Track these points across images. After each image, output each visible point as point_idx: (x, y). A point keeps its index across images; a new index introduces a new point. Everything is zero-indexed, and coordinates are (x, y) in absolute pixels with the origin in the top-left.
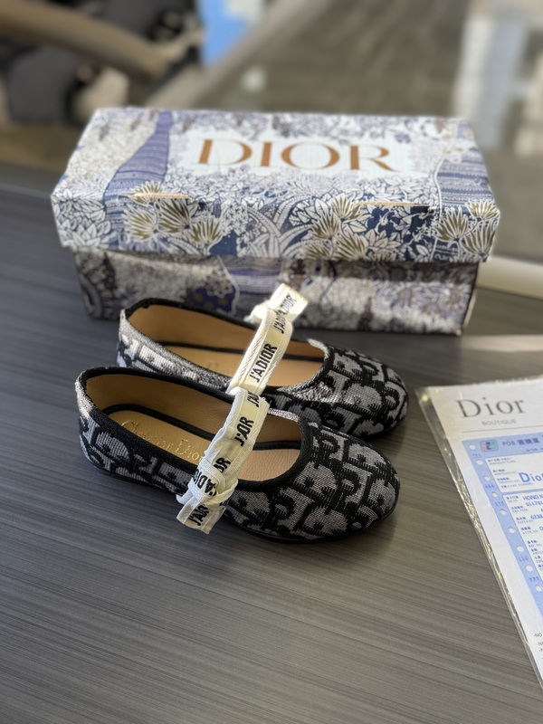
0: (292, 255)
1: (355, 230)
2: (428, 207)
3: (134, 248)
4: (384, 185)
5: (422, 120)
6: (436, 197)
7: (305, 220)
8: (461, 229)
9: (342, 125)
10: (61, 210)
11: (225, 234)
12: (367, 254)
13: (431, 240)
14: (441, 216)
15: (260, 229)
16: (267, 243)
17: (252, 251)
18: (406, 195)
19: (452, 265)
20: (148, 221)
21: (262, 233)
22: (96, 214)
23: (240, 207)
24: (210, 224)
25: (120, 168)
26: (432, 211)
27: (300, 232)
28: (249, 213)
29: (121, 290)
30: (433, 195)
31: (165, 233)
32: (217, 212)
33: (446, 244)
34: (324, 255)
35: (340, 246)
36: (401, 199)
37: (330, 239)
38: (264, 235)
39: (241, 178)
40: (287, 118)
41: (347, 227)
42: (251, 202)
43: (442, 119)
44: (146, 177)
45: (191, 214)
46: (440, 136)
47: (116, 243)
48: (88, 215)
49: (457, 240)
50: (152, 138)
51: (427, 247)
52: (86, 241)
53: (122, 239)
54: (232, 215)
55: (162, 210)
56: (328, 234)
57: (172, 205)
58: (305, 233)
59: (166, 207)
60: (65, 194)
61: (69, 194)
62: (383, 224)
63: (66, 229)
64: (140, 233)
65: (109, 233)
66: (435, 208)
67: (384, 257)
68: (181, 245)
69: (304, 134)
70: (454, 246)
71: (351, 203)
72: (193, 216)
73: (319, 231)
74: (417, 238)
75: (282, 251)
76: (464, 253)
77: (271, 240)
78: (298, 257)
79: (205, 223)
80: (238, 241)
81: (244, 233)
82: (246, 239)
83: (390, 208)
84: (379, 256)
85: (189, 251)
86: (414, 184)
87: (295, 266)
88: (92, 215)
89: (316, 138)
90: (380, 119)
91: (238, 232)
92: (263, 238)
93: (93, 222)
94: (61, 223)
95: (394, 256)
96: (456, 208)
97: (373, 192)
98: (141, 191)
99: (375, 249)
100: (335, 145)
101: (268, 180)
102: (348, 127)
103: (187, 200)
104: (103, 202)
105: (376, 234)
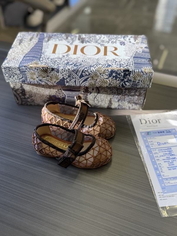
0: (84, 85)
1: (105, 77)
2: (129, 70)
3: (30, 83)
4: (115, 61)
5: (130, 36)
6: (132, 66)
7: (87, 74)
8: (140, 77)
9: (102, 39)
10: (5, 71)
11: (61, 79)
12: (109, 85)
13: (131, 80)
14: (133, 73)
15: (73, 77)
16: (75, 81)
17: (70, 84)
18: (122, 65)
19: (138, 88)
20: (35, 74)
21: (73, 78)
22: (17, 72)
23: (66, 70)
24: (56, 75)
25: (25, 55)
26: (131, 71)
27: (86, 78)
28: (68, 71)
29: (27, 96)
30: (131, 65)
31: (40, 78)
32: (58, 71)
33: (135, 82)
34: (95, 85)
35: (100, 82)
36: (120, 67)
37: (97, 80)
38: (74, 79)
39: (66, 59)
40: (83, 36)
41: (102, 76)
42: (69, 68)
43: (136, 36)
44: (34, 59)
45: (49, 72)
46: (135, 43)
47: (24, 81)
48: (14, 72)
49: (139, 81)
50: (37, 44)
51: (129, 83)
52: (14, 80)
53: (26, 80)
54: (63, 72)
55: (39, 71)
56: (96, 79)
57: (42, 69)
58: (88, 78)
59: (40, 70)
60: (6, 66)
61: (7, 65)
62: (114, 75)
63: (7, 77)
64: (32, 78)
65: (22, 78)
66: (131, 70)
67: (115, 86)
68: (46, 82)
69: (89, 42)
70: (138, 82)
71: (103, 68)
72: (50, 73)
73: (92, 77)
74: (126, 80)
75: (80, 84)
76: (142, 85)
77: (77, 81)
78: (86, 86)
79: (54, 75)
80: (65, 81)
81: (67, 78)
82: (68, 80)
83: (116, 70)
84: (113, 86)
85: (49, 84)
86: (125, 61)
87: (85, 88)
88: (16, 72)
89: (93, 44)
90: (115, 36)
91: (65, 78)
92: (74, 80)
93: (16, 74)
94: (5, 75)
95: (118, 85)
96: (139, 70)
97: (111, 64)
98: (32, 64)
99: (112, 84)
100: (99, 46)
101: (75, 60)
102: (104, 39)
103: (47, 67)
104: (19, 68)
105: (112, 79)
